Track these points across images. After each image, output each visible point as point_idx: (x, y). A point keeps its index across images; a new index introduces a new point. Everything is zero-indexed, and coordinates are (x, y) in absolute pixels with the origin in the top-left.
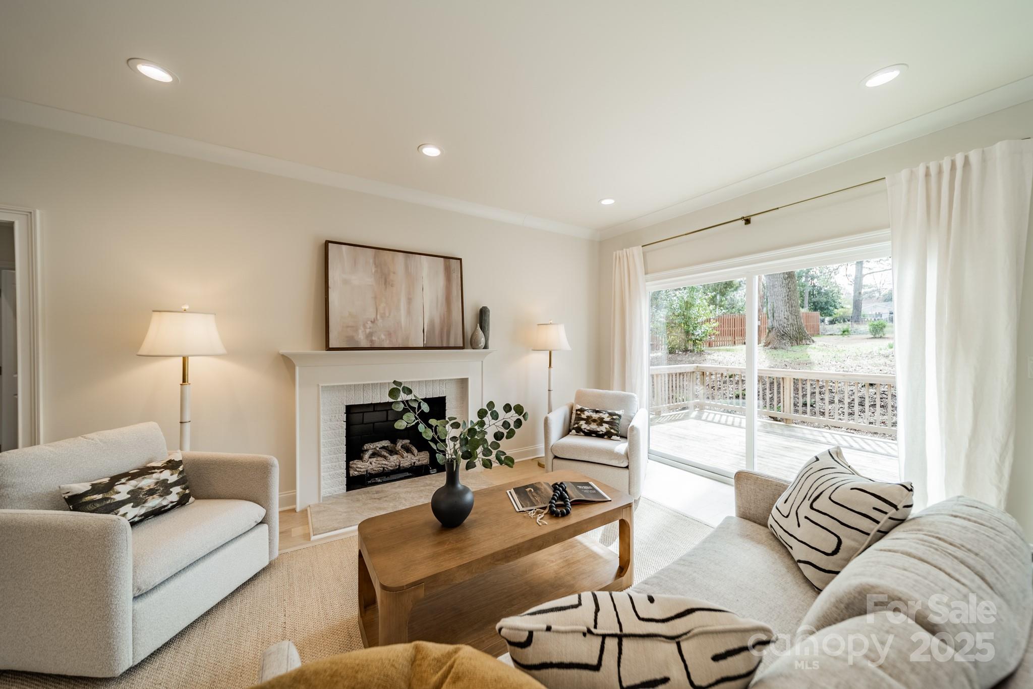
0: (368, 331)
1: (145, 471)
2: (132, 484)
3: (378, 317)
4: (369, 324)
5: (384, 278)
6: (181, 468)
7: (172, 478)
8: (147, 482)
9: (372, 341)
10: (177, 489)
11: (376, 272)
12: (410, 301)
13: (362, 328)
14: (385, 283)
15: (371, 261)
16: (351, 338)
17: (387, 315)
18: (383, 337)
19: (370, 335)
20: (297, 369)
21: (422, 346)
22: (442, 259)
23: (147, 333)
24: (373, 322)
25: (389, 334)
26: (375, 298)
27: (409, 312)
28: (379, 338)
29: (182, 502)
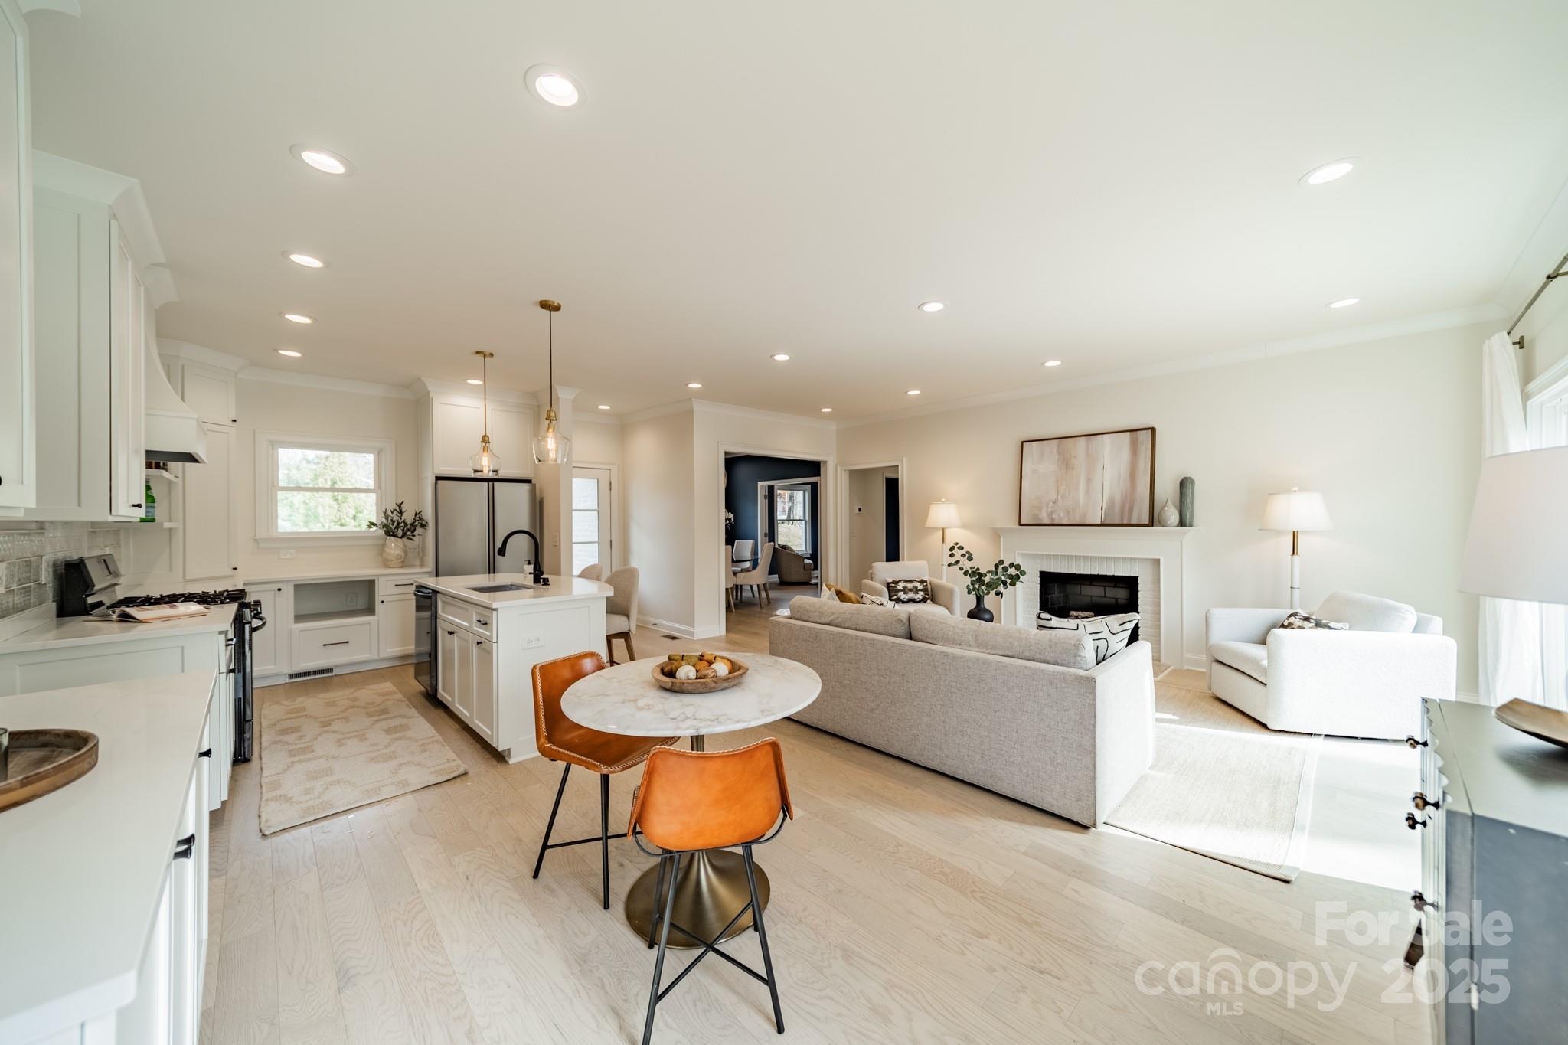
0: (1050, 510)
1: (911, 581)
2: (904, 584)
3: (1059, 498)
4: (1051, 504)
5: (1066, 463)
6: (925, 584)
7: (920, 587)
8: (910, 586)
9: (1052, 519)
10: (921, 593)
11: (1059, 459)
12: (1089, 480)
13: (1045, 508)
14: (1067, 468)
15: (1055, 450)
16: (1036, 516)
17: (1067, 495)
18: (1062, 515)
19: (1052, 513)
20: (1002, 539)
21: (1099, 523)
22: (1128, 433)
23: (928, 514)
24: (1054, 503)
25: (1068, 512)
26: (1057, 482)
27: (1088, 492)
28: (1058, 516)
29: (924, 600)
